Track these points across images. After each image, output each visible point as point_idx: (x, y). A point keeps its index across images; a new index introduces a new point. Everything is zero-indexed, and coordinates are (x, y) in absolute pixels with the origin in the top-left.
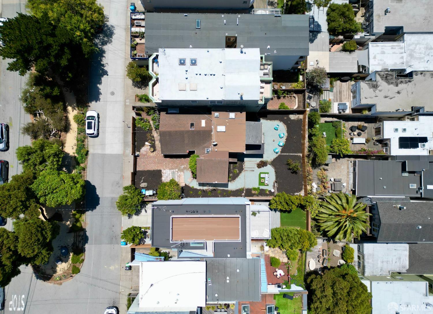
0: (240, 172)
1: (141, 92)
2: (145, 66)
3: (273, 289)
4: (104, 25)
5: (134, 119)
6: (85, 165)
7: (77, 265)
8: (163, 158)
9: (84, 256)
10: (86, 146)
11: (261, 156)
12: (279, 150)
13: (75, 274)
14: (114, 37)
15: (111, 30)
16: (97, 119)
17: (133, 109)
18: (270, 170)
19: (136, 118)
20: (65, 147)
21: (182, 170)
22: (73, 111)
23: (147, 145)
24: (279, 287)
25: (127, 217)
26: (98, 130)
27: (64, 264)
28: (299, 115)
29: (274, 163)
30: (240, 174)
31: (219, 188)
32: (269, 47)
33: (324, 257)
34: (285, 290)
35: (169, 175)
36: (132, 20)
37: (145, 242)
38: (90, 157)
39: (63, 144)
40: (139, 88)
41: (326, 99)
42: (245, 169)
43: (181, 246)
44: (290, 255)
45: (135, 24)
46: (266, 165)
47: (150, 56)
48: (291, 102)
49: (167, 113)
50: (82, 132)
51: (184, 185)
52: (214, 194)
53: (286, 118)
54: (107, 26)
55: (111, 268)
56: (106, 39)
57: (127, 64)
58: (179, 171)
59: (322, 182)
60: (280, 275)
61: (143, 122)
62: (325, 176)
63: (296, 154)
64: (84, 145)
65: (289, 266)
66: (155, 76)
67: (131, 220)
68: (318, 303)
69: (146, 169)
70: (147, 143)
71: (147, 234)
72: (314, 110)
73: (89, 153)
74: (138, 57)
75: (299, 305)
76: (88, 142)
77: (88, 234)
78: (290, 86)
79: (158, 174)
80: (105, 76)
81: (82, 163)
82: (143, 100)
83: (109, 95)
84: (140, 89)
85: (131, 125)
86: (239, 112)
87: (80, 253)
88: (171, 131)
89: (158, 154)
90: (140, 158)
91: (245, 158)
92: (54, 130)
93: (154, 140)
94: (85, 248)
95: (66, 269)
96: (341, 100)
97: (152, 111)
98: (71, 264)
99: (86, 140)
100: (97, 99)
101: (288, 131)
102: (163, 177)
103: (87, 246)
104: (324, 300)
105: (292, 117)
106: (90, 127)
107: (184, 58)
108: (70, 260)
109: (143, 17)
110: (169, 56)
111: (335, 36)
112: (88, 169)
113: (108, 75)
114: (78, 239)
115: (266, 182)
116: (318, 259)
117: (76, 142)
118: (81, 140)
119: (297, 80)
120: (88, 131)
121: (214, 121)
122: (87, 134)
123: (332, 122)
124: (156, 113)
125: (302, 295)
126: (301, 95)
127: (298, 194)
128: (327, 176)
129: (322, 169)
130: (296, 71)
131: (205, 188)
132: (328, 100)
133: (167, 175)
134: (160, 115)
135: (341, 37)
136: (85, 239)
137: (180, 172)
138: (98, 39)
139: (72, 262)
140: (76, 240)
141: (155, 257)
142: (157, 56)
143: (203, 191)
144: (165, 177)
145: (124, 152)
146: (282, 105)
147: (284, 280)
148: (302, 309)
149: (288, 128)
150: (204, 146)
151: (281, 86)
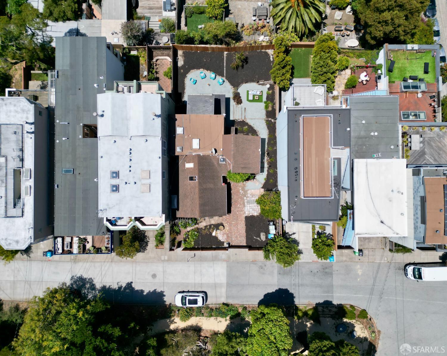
0: (247, 124)
1: (152, 243)
2: (121, 236)
3: (383, 84)
4: (71, 288)
5: (185, 249)
6: (240, 306)
7: (357, 313)
8: (231, 214)
9: (347, 305)
10: (218, 306)
11: (228, 100)
12: (220, 79)
13: (368, 315)
14: (85, 276)
15: (77, 280)
16: (185, 294)
17: (173, 250)
18: (243, 89)
19: (184, 248)
20: (218, 331)
21: (246, 192)
22: (176, 323)
23: (216, 233)
24: (379, 77)
25: (301, 256)
26: (198, 292)
27: (356, 329)
28: (178, 55)
29: (236, 84)
30: (249, 124)
31: (266, 149)
32: (95, 85)
33: (344, 30)
34: (383, 71)
35: (251, 208)
36: (64, 252)
37: (329, 234)
38: (230, 302)
39: (216, 334)
40: (147, 245)
41: (158, 25)
42: (243, 119)
43: (337, 186)
44: (343, 65)
45: (69, 249)
46: (239, 94)
47: (108, 230)
48: (163, 64)
49: (178, 209)
50: (201, 311)
51: (263, 189)
52: (273, 154)
53: (182, 71)
54: (72, 284)
55: (360, 274)
56: (88, 286)
57: (118, 258)
58: (247, 196)
59: (257, 29)
60: (366, 76)
61: (189, 239)
62: (251, 26)
63: (225, 59)
64: (216, 309)
65: (356, 66)
66: (132, 222)
67: (304, 251)
68: (400, 29)
69: (245, 234)
70: (214, 234)
71: (320, 232)
72: (172, 38)
73: (225, 302)
74: (110, 245)
75: (401, 54)
76: (212, 304)
77: (321, 301)
78: (144, 65)
79: (250, 220)
80: (133, 285)
81: (238, 311)
82: (162, 239)
83: (156, 280)
84: (149, 243)
85: (192, 253)
86: (176, 122)
87: (344, 310)
88: (200, 204)
89: (226, 220)
90: (231, 241)
91: (231, 119)
92: (199, 343)
93: (210, 226)
94: (338, 305)
95: (361, 326)
96: (160, 8)
97: (175, 228)
98: (357, 321)
99: (210, 306)
100: (161, 295)
101: (198, 68)
102: (253, 214)
103: (335, 302)
104: (397, 21)
105: (180, 63)
106: (195, 302)
107: (109, 186)
108: (351, 321)
109: (60, 240)
110: (108, 205)
111: (83, 13)
112: (244, 303)
113: (132, 282)
114: (327, 313)
115: (258, 93)
116: (346, 36)
117: (212, 318)
118: (210, 312)
119: (137, 58)
120: (200, 303)
121: (186, 152)
122: (203, 304)
123: (186, 19)
124: (177, 222)
125: (389, 50)
126: (154, 53)
127: (271, 56)
128: (250, 24)
129: (242, 29)
130: (125, 58)
131: (266, 165)
132: (160, 23)
133: (251, 210)
134: (179, 218)
135: (84, 6)
136: (327, 304)
137: (248, 194)
138: (88, 295)
139: (353, 319)
140: (328, 314)
141: (349, 221)
142: (108, 220)
143: (270, 167)
144: (253, 212)
145: (224, 260)
146: (166, 74)
147: (372, 72)
148: (405, 50)
149: (193, 68)
150: (216, 166)
151: (144, 75)
